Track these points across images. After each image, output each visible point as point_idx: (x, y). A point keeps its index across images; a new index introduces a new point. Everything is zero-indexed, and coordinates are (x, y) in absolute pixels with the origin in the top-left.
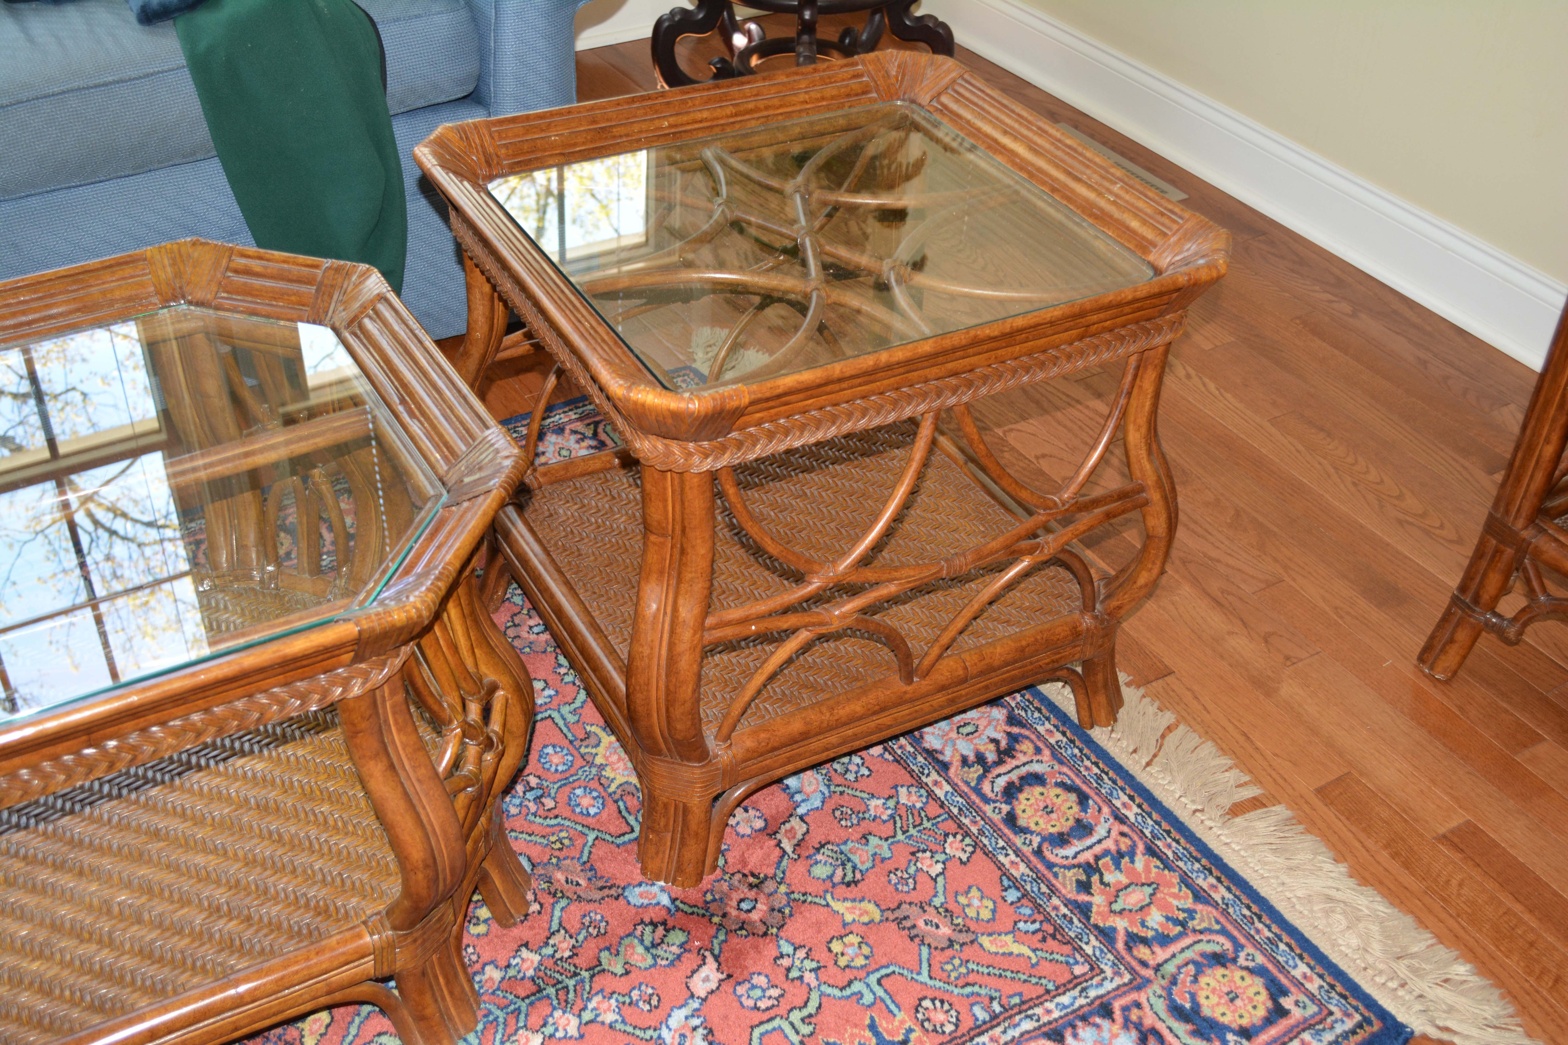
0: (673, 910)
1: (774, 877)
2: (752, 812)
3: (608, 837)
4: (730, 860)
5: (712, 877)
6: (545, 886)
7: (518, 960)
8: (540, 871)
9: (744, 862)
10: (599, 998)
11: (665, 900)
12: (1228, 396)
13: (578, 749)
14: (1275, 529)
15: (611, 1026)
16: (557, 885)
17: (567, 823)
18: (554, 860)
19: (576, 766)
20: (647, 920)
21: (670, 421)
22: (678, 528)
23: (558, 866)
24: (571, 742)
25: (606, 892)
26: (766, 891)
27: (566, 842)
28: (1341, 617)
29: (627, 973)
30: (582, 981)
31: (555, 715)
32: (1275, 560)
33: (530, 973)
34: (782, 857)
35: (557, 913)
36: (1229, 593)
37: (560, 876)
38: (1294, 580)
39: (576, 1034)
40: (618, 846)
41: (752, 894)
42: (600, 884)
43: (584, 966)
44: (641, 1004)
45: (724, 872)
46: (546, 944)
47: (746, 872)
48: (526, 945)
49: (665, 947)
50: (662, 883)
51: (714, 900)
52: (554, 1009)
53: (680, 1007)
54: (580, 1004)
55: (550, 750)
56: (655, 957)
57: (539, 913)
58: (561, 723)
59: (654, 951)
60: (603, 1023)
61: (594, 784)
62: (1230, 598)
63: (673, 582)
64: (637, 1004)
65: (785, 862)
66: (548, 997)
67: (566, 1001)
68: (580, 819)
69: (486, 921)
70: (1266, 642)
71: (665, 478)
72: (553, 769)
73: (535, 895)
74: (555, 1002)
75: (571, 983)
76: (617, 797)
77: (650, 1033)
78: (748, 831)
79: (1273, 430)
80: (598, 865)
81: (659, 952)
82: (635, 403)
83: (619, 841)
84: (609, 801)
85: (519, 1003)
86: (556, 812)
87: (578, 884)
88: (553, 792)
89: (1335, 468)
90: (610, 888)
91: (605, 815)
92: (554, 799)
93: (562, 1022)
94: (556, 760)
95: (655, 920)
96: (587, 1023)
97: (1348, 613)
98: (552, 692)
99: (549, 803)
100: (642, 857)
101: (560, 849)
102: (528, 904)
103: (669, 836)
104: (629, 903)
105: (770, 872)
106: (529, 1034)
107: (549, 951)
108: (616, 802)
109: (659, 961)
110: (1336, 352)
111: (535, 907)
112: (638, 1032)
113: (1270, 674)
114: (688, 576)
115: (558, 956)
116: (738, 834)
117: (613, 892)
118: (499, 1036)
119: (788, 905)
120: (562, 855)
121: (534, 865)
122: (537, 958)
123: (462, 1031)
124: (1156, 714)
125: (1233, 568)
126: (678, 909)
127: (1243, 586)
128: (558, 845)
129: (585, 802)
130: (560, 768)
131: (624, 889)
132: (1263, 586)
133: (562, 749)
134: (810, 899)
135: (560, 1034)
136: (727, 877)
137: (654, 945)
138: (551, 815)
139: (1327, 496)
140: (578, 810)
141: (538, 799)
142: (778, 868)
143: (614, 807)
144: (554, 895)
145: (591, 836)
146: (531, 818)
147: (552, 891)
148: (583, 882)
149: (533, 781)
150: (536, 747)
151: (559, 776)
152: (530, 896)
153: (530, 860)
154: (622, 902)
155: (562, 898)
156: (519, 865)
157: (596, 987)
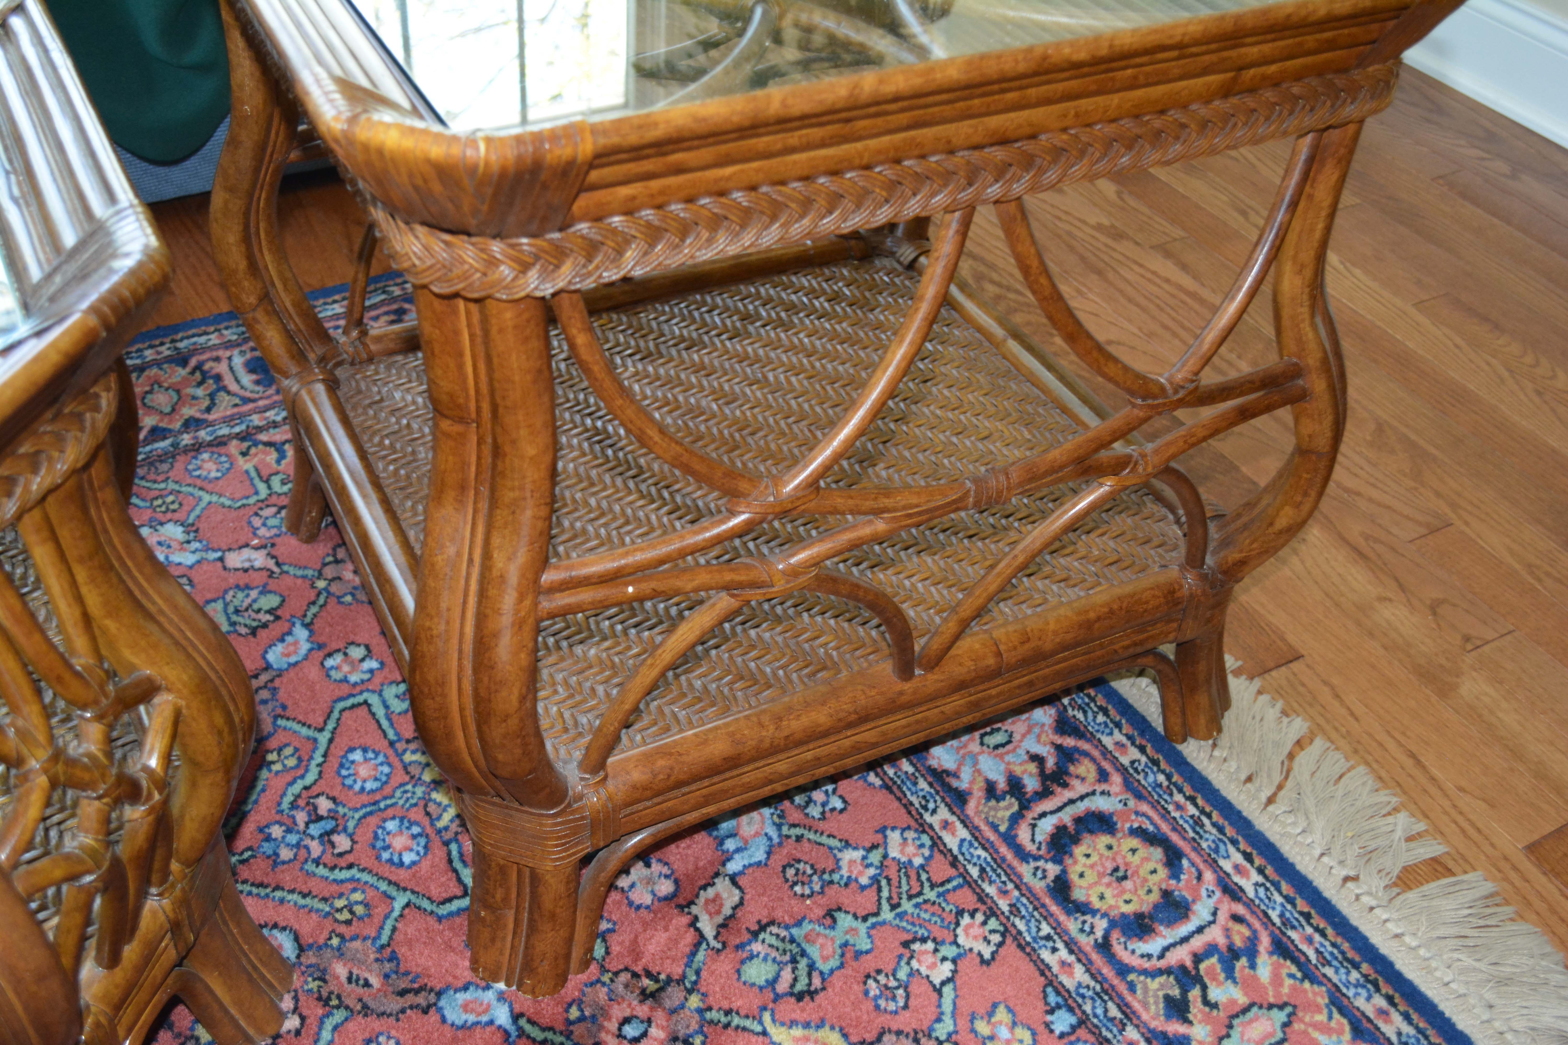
0: (514, 1034)
1: (681, 981)
2: (656, 867)
3: (426, 904)
4: (615, 949)
5: (583, 977)
6: (313, 985)
8: (310, 958)
9: (635, 952)
11: (502, 1016)
12: (1357, 272)
13: (400, 755)
14: (1433, 451)
16: (333, 986)
17: (365, 877)
18: (335, 941)
19: (394, 782)
21: (437, 187)
22: (486, 406)
23: (340, 953)
24: (392, 744)
25: (410, 999)
26: (668, 1004)
27: (359, 910)
28: (1539, 580)
31: (374, 700)
32: (1438, 495)
34: (697, 946)
35: (326, 1034)
36: (1377, 540)
37: (341, 970)
38: (1467, 524)
40: (440, 919)
41: (642, 1011)
42: (403, 984)
45: (603, 969)
47: (638, 969)
50: (501, 986)
51: (582, 1019)
55: (357, 756)
57: (298, 1033)
58: (380, 712)
61: (416, 814)
62: (1377, 546)
63: (484, 506)
65: (701, 956)
68: (386, 871)
70: (1435, 614)
71: (455, 312)
72: (357, 787)
73: (296, 999)
76: (447, 836)
78: (648, 899)
79: (1421, 318)
80: (402, 951)
82: (366, 147)
83: (441, 911)
84: (436, 842)
86: (350, 858)
87: (367, 984)
88: (351, 825)
89: (1510, 371)
90: (417, 992)
91: (425, 865)
92: (351, 836)
94: (363, 771)
97: (1548, 574)
98: (374, 664)
99: (342, 842)
100: (471, 941)
101: (348, 923)
102: (282, 1016)
103: (510, 915)
104: (444, 1020)
105: (677, 970)
108: (446, 844)
110: (1495, 221)
113: (1443, 662)
114: (508, 496)
116: (630, 903)
117: (421, 1000)
119: (700, 1031)
120: (347, 932)
121: (301, 949)
124: (1279, 721)
125: (1379, 504)
126: (521, 1033)
127: (1395, 530)
128: (345, 916)
129: (399, 842)
130: (369, 785)
131: (439, 994)
132: (1424, 531)
133: (377, 754)
134: (736, 1021)
136: (606, 978)
138: (343, 862)
139: (1503, 407)
140: (385, 855)
141: (326, 837)
142: (688, 965)
143: (440, 854)
144: (326, 1002)
145: (401, 900)
146: (310, 867)
147: (325, 994)
148: (375, 981)
149: (324, 805)
150: (337, 751)
151: (365, 799)
152: (287, 1003)
153: (297, 939)
154: (433, 1017)
155: (338, 1007)
156: (277, 947)
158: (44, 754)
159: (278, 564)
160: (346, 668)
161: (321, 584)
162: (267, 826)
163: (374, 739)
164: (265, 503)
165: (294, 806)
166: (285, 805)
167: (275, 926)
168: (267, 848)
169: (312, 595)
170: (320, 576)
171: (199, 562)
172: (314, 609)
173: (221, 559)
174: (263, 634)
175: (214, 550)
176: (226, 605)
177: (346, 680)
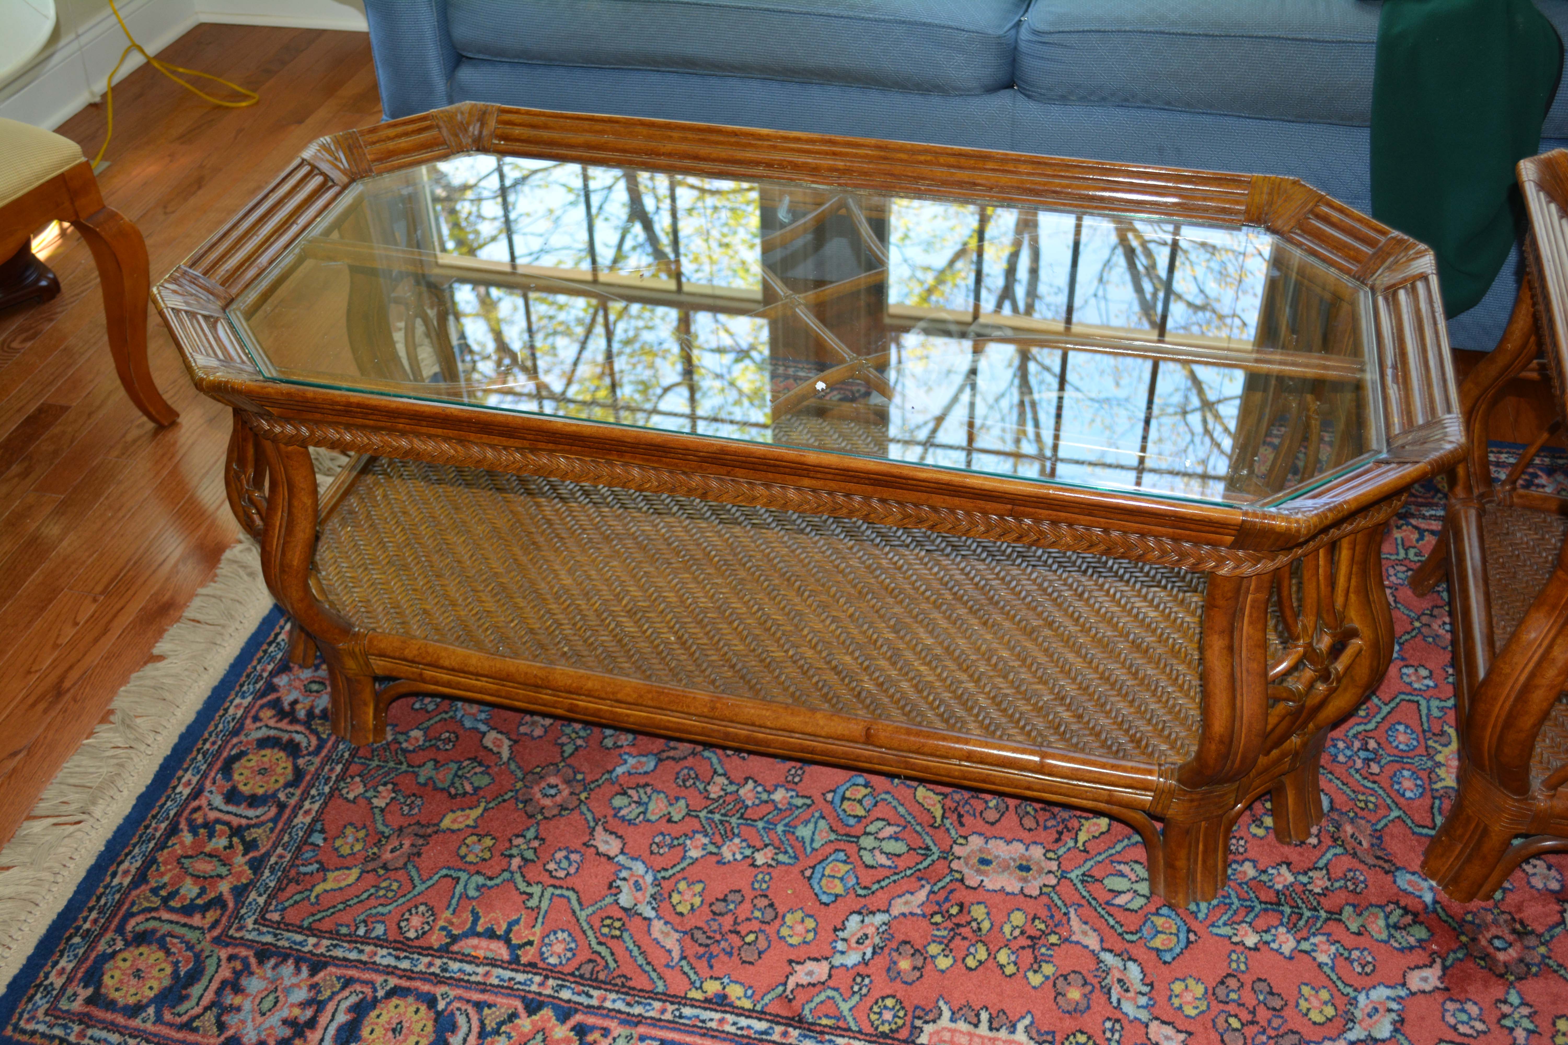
0: (1431, 909)
1: (1540, 936)
2: (1553, 873)
3: (1409, 822)
4: (1508, 900)
5: (1483, 904)
6: (1332, 829)
7: (1274, 871)
8: (1335, 816)
9: (1520, 908)
10: (1324, 938)
11: (1428, 898)
13: (1426, 740)
15: (1320, 965)
16: (1342, 835)
17: (1380, 792)
18: (1351, 814)
19: (1416, 752)
20: (1402, 903)
23: (1352, 821)
24: (1424, 731)
25: (1381, 863)
26: (1526, 943)
27: (1371, 806)
29: (1359, 934)
30: (1318, 918)
31: (1423, 703)
33: (1279, 887)
34: (1558, 925)
35: (1329, 855)
37: (1349, 829)
39: (1287, 954)
40: (1414, 833)
41: (1510, 938)
42: (1379, 853)
43: (1326, 907)
44: (1356, 964)
45: (1496, 906)
46: (1305, 873)
47: (1517, 917)
48: (1289, 865)
49: (1404, 933)
50: (1434, 883)
51: (1472, 923)
52: (1282, 924)
53: (1387, 987)
54: (1304, 933)
55: (1401, 728)
56: (1391, 936)
57: (1315, 847)
58: (1424, 712)
59: (1393, 931)
60: (1314, 959)
61: (1424, 775)
64: (1352, 962)
65: (1558, 930)
66: (1282, 913)
67: (1295, 925)
68: (1393, 795)
69: (1267, 828)
72: (1395, 744)
73: (1320, 831)
74: (1285, 920)
75: (1307, 914)
76: (1436, 794)
77: (1349, 990)
78: (1540, 886)
80: (1386, 838)
81: (1398, 935)
83: (1417, 830)
84: (1429, 794)
85: (1256, 903)
86: (1376, 778)
87: (1360, 843)
88: (1383, 762)
90: (1386, 861)
91: (1417, 803)
92: (1381, 767)
93: (1282, 938)
94: (1402, 738)
95: (1408, 908)
96: (1301, 951)
98: (1431, 684)
99: (1375, 768)
100: (1428, 853)
101: (1362, 809)
102: (1309, 835)
103: (1459, 847)
104: (1395, 882)
105: (1540, 929)
106: (1250, 930)
107: (1305, 879)
108: (1434, 798)
109: (1392, 941)
111: (1313, 841)
112: (1339, 983)
115: (1309, 887)
116: (1529, 883)
117: (1387, 866)
118: (1225, 918)
119: (1538, 965)
120: (1361, 813)
121: (1332, 809)
122: (1291, 879)
123: (1199, 897)
126: (1435, 911)
128: (1362, 805)
129: (1407, 784)
130: (1402, 747)
131: (1398, 869)
133: (1413, 732)
134: (1562, 972)
135: (1274, 946)
136: (1496, 911)
137: (1396, 927)
138: (1371, 778)
141: (1366, 761)
142: (1549, 931)
143: (1428, 801)
144: (1335, 840)
145: (1395, 813)
146: (1352, 771)
147: (1336, 836)
148: (1365, 844)
149: (1372, 744)
150: (1391, 720)
151: (1396, 752)
152: (1315, 830)
153: (1332, 802)
154: (1389, 878)
155: (1340, 846)
156: (1320, 801)
157: (1326, 929)
158: (1308, 640)
159: (1396, 601)
160: (1413, 678)
161: (1417, 624)
162: (1336, 740)
163: (1414, 723)
164: (1400, 562)
165: (1355, 736)
166: (1351, 734)
167: (1323, 790)
168: (1333, 751)
169: (1409, 628)
170: (1418, 619)
172: (1407, 637)
177: (1410, 684)
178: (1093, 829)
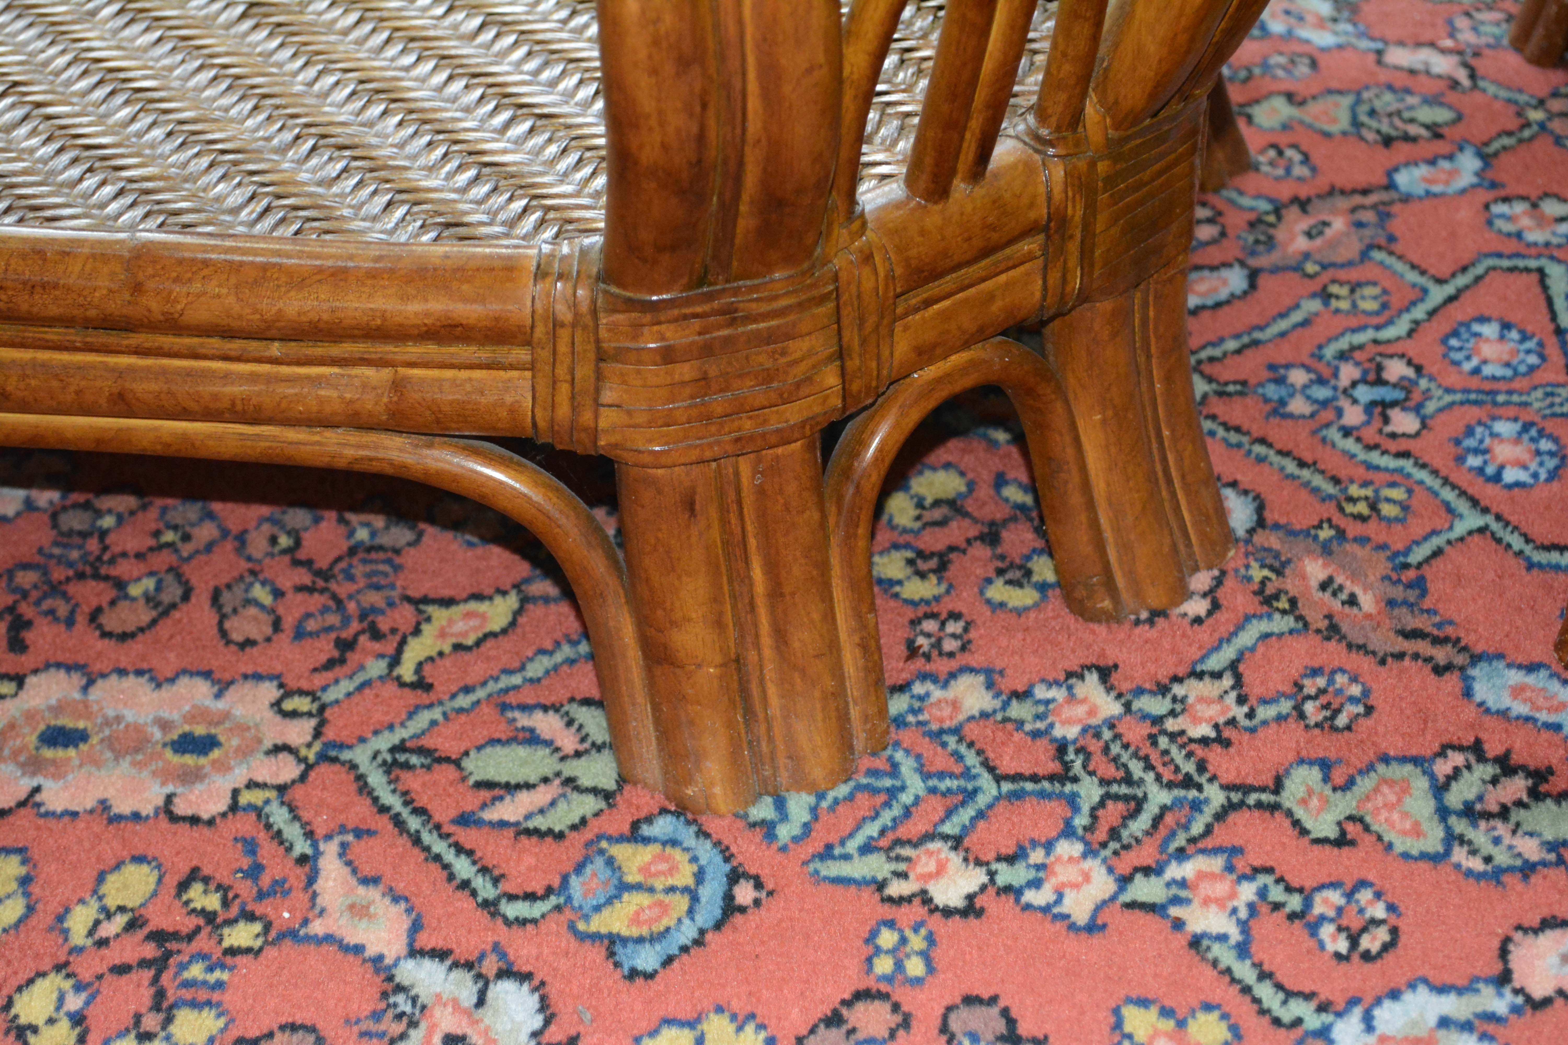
3: (1517, 542)
6: (1258, 573)
7: (1058, 694)
8: (1271, 540)
10: (1217, 863)
15: (1196, 942)
16: (1291, 585)
17: (1423, 475)
18: (1324, 534)
19: (1538, 378)
20: (1493, 749)
23: (1326, 550)
24: (1559, 331)
25: (1423, 647)
27: (1387, 510)
29: (1342, 841)
30: (1196, 806)
31: (1557, 270)
33: (1072, 732)
35: (1247, 638)
37: (1315, 570)
39: (1081, 917)
40: (1530, 566)
42: (1413, 622)
43: (1228, 777)
44: (1327, 931)
46: (1163, 690)
48: (1105, 673)
49: (1501, 829)
52: (1068, 832)
53: (1441, 989)
54: (1146, 855)
55: (1490, 330)
56: (1452, 839)
57: (1198, 620)
58: (1559, 288)
59: (1460, 826)
60: (1178, 924)
64: (1313, 928)
66: (1072, 801)
67: (1114, 833)
68: (1464, 479)
69: (1043, 587)
72: (1467, 366)
73: (1219, 580)
74: (1081, 821)
75: (1158, 797)
77: (1298, 1008)
80: (1440, 583)
81: (1479, 835)
83: (1539, 557)
85: (986, 781)
86: (1408, 444)
87: (1352, 601)
88: (1431, 407)
90: (1437, 641)
91: (1541, 492)
92: (1424, 419)
93: (1064, 874)
94: (1488, 350)
95: (1516, 759)
96: (1132, 905)
99: (1405, 421)
101: (1360, 518)
102: (1186, 594)
104: (1468, 693)
106: (955, 859)
107: (1157, 706)
109: (1459, 854)
111: (1197, 607)
112: (1265, 992)
115: (1171, 725)
117: (1441, 655)
118: (872, 830)
120: (1353, 529)
121: (1261, 525)
122: (1111, 707)
123: (784, 778)
128: (1362, 508)
129: (1507, 452)
130: (1491, 369)
131: (1476, 659)
133: (1525, 338)
135: (1036, 897)
137: (1469, 812)
138: (1393, 446)
140: (1473, 461)
141: (1379, 407)
144: (1269, 601)
145: (1472, 520)
146: (1334, 434)
147: (1270, 590)
148: (1367, 601)
149: (1396, 370)
150: (1458, 312)
151: (1474, 383)
152: (1201, 580)
153: (1260, 509)
154: (1452, 681)
155: (1284, 612)
156: (1221, 513)
157: (1221, 836)
159: (1473, 76)
160: (1527, 222)
161: (1536, 115)
162: (1288, 366)
163: (1530, 316)
165: (1343, 356)
166: (1329, 352)
167: (1234, 484)
168: (1272, 391)
169: (1513, 124)
170: (1540, 105)
171: (1340, 47)
172: (1506, 141)
173: (1379, 53)
174: (1403, 150)
175: (1372, 39)
176: (1358, 101)
177: (1519, 235)
178: (460, 626)
